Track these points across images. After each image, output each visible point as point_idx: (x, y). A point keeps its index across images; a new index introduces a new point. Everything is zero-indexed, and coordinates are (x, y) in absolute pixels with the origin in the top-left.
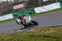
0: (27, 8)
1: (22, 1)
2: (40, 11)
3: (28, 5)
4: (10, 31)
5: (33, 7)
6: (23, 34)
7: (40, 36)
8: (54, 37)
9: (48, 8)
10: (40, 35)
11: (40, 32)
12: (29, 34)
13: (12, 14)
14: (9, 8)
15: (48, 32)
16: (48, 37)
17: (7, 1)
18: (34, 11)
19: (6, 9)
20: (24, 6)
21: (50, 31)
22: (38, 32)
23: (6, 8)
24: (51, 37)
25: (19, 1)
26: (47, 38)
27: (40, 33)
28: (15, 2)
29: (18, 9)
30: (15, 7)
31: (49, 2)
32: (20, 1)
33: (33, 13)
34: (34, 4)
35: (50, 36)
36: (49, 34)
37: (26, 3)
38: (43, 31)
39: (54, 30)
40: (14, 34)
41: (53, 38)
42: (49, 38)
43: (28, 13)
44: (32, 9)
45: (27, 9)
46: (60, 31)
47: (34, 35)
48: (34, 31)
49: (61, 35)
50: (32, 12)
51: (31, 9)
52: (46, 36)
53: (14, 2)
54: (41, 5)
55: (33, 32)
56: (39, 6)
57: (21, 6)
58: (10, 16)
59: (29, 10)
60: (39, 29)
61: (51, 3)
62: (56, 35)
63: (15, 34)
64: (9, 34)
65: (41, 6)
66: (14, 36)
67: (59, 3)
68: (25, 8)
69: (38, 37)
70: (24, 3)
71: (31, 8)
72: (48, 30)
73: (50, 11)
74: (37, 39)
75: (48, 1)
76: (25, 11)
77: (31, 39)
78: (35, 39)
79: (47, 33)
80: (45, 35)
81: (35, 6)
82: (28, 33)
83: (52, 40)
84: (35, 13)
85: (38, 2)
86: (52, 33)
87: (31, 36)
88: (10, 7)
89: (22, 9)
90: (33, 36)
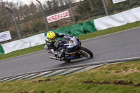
0: (77, 19)
1: (64, 4)
2: (107, 25)
3: (78, 12)
4: (40, 73)
5: (91, 16)
6: (70, 79)
7: (108, 83)
8: (139, 85)
9: (125, 18)
10: (108, 80)
11: (107, 72)
12: (82, 79)
13: (43, 34)
15: (126, 74)
16: (126, 84)
17: (32, 4)
18: (93, 25)
19: (30, 24)
20: (70, 15)
21: (130, 71)
22: (102, 73)
23: (31, 22)
24: (131, 83)
25: (60, 5)
26: (123, 86)
27: (107, 75)
28: (50, 7)
29: (56, 22)
31: (126, 5)
32: (62, 3)
33: (91, 30)
34: (92, 9)
35: (129, 81)
36: (127, 76)
37: (74, 8)
38: (113, 71)
39: (138, 69)
40: (49, 80)
41: (136, 86)
42: (127, 86)
43: (79, 31)
45: (76, 21)
47: (94, 81)
48: (92, 71)
50: (89, 28)
51: (87, 21)
52: (120, 83)
53: (47, 6)
54: (108, 11)
55: (92, 74)
56: (103, 14)
58: (39, 39)
59: (82, 24)
60: (105, 67)
61: (132, 7)
63: (52, 78)
64: (38, 79)
65: (109, 15)
66: (48, 83)
68: (72, 19)
69: (103, 85)
70: (70, 9)
71: (87, 18)
72: (126, 69)
73: (129, 25)
74: (100, 89)
75: (124, 3)
76: (73, 26)
77: (87, 89)
79: (123, 74)
80: (118, 80)
81: (95, 15)
82: (81, 75)
83: (134, 91)
84: (96, 30)
85: (102, 5)
86: (133, 74)
87: (86, 82)
88: (39, 17)
89: (66, 23)
90: (91, 82)
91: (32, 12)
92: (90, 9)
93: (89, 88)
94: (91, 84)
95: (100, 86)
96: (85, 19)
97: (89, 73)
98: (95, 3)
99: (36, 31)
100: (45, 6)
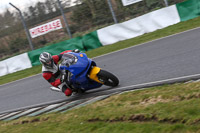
0: (73, 30)
1: (54, 10)
2: (116, 37)
3: (74, 21)
4: (23, 110)
5: (94, 26)
6: (67, 117)
7: (122, 120)
8: (165, 120)
9: (141, 26)
10: (120, 117)
11: (119, 105)
12: (85, 116)
13: (26, 55)
14: (17, 34)
15: (146, 105)
16: (147, 120)
17: (8, 12)
18: (96, 38)
19: (6, 41)
20: (63, 25)
21: (151, 101)
22: (112, 105)
23: (7, 37)
24: (154, 118)
25: (47, 11)
26: (142, 123)
27: (120, 109)
28: (34, 14)
29: (43, 36)
30: (35, 32)
31: (142, 8)
32: (50, 9)
33: (94, 46)
34: (94, 15)
35: (151, 116)
36: (148, 109)
37: (68, 15)
38: (128, 103)
39: (163, 97)
40: (37, 120)
41: (161, 121)
42: (149, 123)
43: (77, 47)
44: (89, 34)
45: (72, 33)
46: (183, 98)
47: (102, 118)
48: (98, 104)
49: (185, 111)
50: (90, 42)
51: (87, 32)
52: (138, 118)
53: (30, 14)
54: (117, 17)
55: (98, 108)
56: (110, 22)
57: (54, 25)
58: (20, 62)
59: (80, 38)
60: (116, 97)
61: (150, 9)
62: (169, 112)
63: (41, 117)
64: (21, 120)
65: (118, 22)
66: (36, 124)
67: (173, 7)
68: (66, 32)
69: (115, 124)
70: (62, 16)
71: (88, 29)
72: (146, 98)
73: (147, 36)
74: (111, 129)
75: (139, 4)
76: (68, 41)
77: (93, 130)
78: (105, 129)
79: (143, 106)
80: (136, 115)
81: (99, 24)
82: (82, 111)
83: (159, 129)
84: (101, 45)
85: (108, 9)
86: (156, 106)
87: (90, 121)
88: (19, 31)
89: (58, 37)
90: (97, 119)
91: (8, 24)
92: (91, 15)
93: (95, 128)
94: (98, 123)
95: (111, 125)
96: (84, 30)
97: (95, 107)
98: (98, 7)
99: (14, 50)
100: (26, 15)
